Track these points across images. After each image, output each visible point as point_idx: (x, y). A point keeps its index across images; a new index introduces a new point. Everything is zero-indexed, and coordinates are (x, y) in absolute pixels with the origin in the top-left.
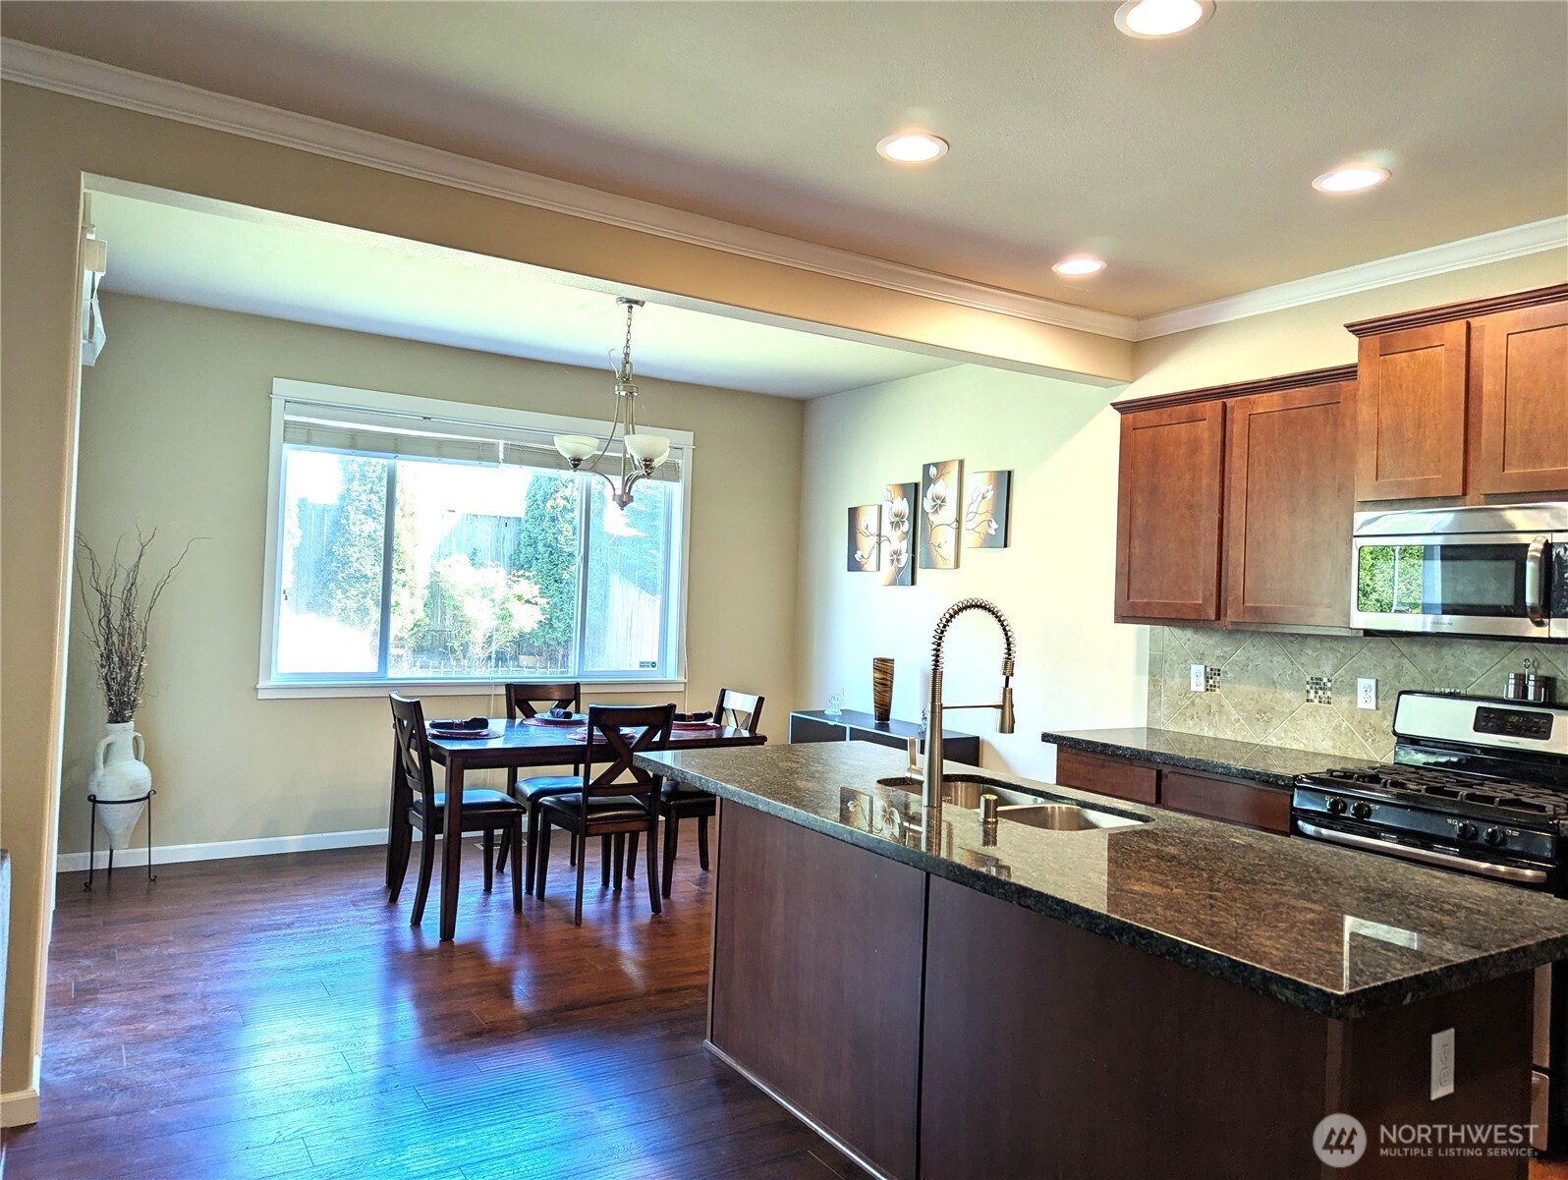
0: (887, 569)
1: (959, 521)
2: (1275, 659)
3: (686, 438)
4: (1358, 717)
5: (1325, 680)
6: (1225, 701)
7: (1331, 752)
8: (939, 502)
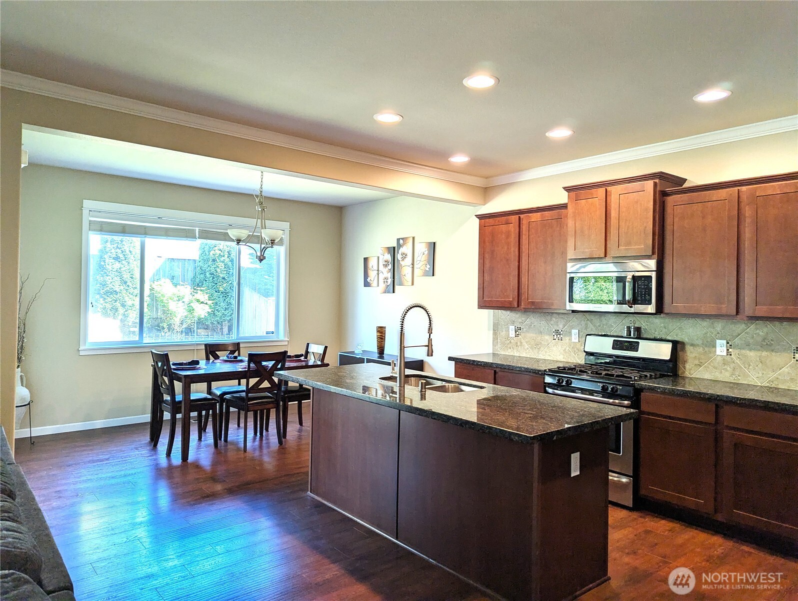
0: (382, 286)
1: (413, 264)
2: (542, 323)
3: (286, 225)
4: (572, 346)
5: (560, 331)
6: (523, 341)
7: (563, 360)
8: (404, 256)
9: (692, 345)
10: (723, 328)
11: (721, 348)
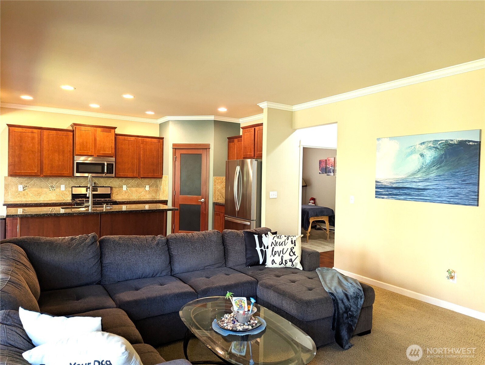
2: (42, 183)
4: (61, 192)
5: (54, 186)
6: (29, 192)
7: (55, 199)
9: (115, 188)
10: (125, 181)
11: (125, 188)
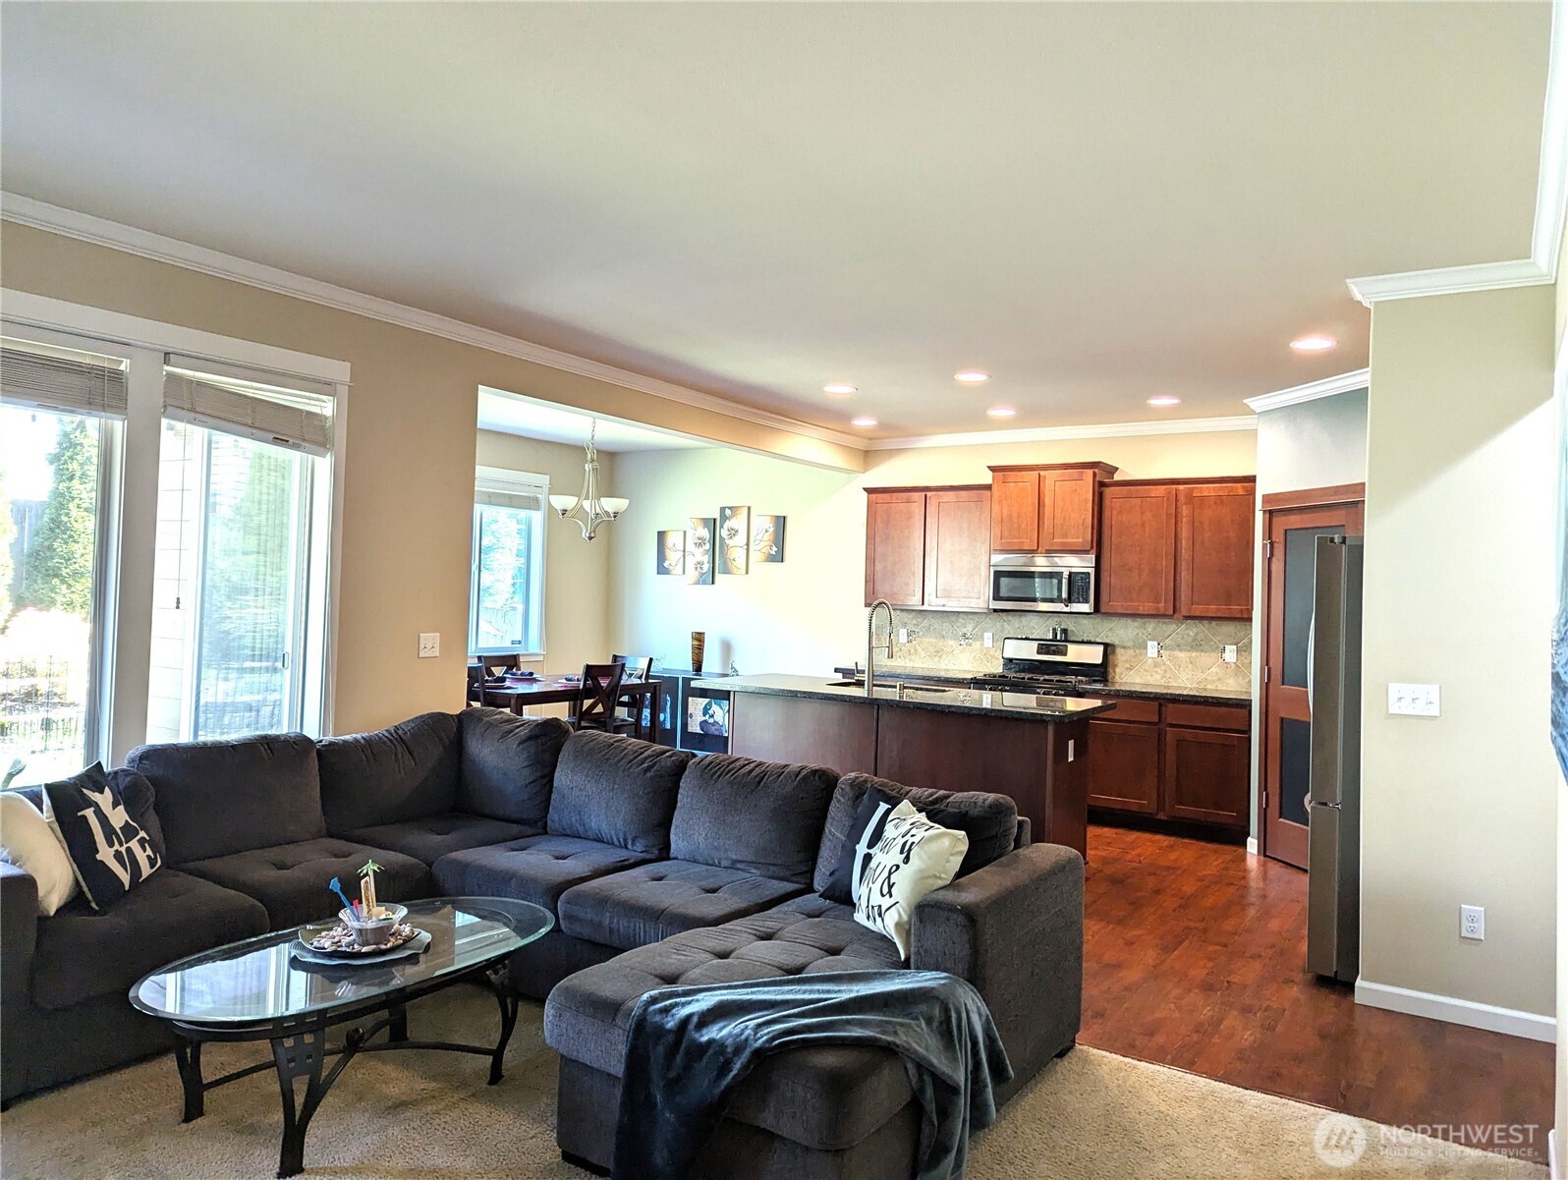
1: (748, 545)
2: (944, 625)
3: (544, 479)
4: (984, 652)
5: (969, 634)
6: (918, 648)
7: (972, 669)
8: (733, 533)
10: (1155, 628)
11: (1152, 648)
